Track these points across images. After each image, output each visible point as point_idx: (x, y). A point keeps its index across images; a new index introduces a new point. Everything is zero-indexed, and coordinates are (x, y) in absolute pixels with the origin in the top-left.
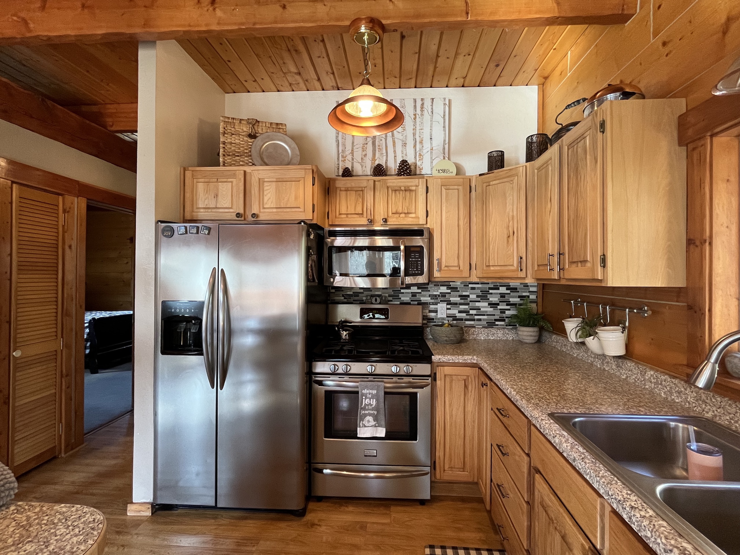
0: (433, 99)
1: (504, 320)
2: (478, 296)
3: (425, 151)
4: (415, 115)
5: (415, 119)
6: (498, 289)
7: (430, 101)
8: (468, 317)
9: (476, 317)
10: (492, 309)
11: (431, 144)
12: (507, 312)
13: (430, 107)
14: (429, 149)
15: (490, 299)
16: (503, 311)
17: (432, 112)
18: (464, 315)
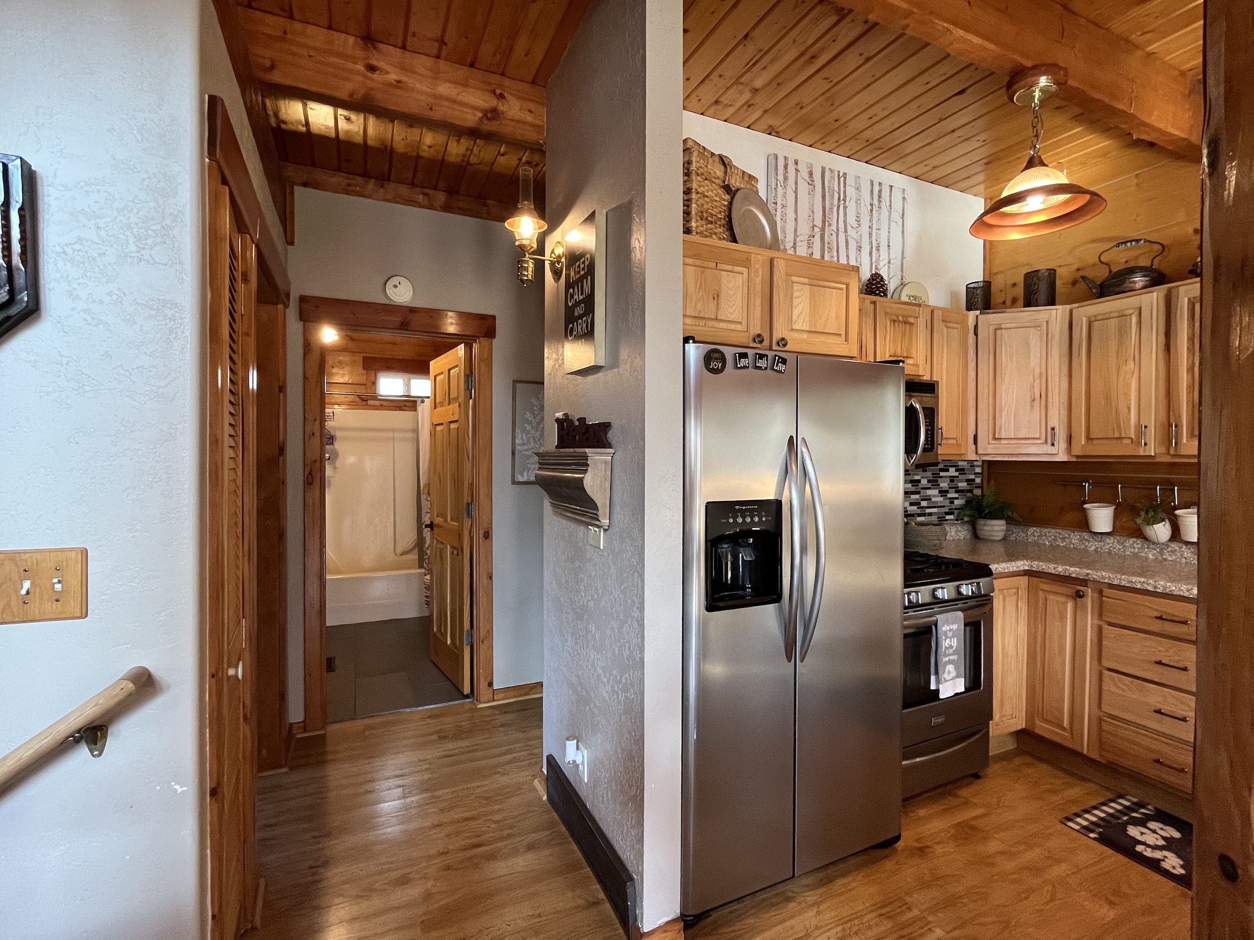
0: (891, 187)
1: (952, 513)
2: (929, 481)
3: (882, 264)
4: (872, 205)
5: (871, 211)
6: (947, 470)
7: (888, 189)
8: (919, 511)
9: (928, 511)
10: (941, 499)
11: (889, 254)
12: (956, 502)
13: (888, 198)
14: (887, 261)
15: (941, 485)
16: (952, 500)
17: (890, 206)
18: (915, 508)
